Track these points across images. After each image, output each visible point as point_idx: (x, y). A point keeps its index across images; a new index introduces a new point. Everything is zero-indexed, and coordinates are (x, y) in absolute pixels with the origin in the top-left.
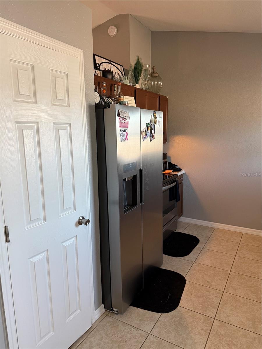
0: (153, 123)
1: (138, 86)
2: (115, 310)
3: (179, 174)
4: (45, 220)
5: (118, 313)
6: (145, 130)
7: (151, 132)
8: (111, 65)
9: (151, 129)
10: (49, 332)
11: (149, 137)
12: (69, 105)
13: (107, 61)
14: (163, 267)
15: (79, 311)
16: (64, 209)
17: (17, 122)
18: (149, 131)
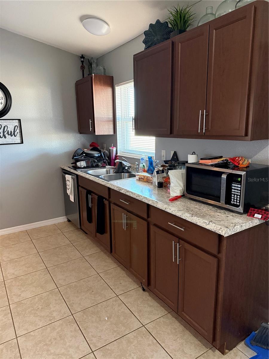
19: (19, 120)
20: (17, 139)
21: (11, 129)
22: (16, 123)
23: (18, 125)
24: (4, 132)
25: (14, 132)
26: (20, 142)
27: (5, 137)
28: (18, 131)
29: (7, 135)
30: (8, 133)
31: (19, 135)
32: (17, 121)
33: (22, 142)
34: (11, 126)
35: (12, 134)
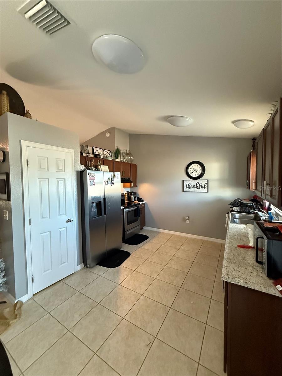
0: (113, 178)
1: (117, 160)
2: (88, 266)
3: (141, 203)
4: (50, 218)
5: (89, 268)
6: (107, 181)
7: (111, 182)
8: (103, 151)
9: (112, 180)
10: (49, 270)
11: (110, 184)
12: (65, 171)
13: (100, 149)
14: (122, 249)
15: (67, 263)
16: (60, 214)
17: (39, 179)
18: (110, 181)
19: (208, 180)
20: (206, 190)
21: (203, 184)
22: (206, 182)
23: (207, 182)
24: (199, 186)
25: (205, 186)
26: (207, 191)
27: (200, 189)
28: (207, 186)
29: (201, 188)
30: (201, 186)
31: (206, 188)
32: (207, 181)
33: (208, 192)
34: (203, 183)
35: (203, 187)
